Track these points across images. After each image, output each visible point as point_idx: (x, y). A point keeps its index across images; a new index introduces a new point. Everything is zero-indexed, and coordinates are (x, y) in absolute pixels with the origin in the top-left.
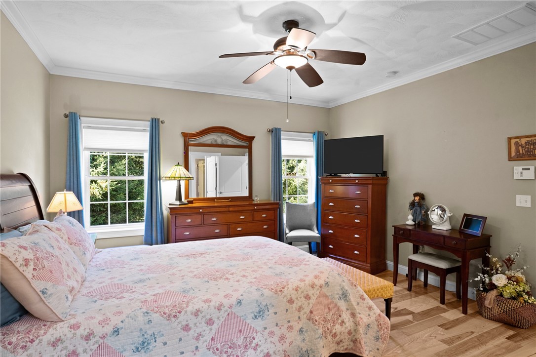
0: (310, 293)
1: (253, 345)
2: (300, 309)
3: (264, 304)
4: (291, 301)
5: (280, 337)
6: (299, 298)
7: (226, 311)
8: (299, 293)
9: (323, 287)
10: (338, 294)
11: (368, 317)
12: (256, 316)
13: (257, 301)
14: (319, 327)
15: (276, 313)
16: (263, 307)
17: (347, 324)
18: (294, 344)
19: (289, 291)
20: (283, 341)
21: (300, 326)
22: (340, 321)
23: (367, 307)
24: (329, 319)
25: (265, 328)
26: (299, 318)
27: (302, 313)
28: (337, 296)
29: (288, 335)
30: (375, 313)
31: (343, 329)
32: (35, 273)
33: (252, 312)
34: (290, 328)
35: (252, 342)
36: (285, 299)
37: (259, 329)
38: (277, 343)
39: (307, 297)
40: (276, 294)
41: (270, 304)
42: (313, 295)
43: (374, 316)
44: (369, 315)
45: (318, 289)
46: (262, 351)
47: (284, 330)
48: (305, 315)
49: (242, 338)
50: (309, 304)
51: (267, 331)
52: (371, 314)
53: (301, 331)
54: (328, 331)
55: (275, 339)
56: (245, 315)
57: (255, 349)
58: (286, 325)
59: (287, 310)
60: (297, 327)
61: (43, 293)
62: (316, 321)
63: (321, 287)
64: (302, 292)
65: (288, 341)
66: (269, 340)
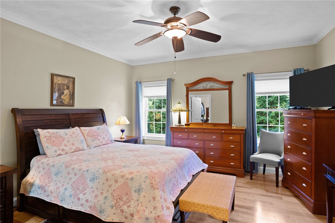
0: (119, 180)
1: (84, 192)
2: (110, 186)
3: (96, 175)
4: (107, 180)
5: (95, 195)
6: (112, 180)
7: (82, 172)
8: (113, 177)
9: (129, 179)
10: (135, 188)
11: (149, 213)
12: (91, 180)
13: (94, 173)
14: (113, 200)
15: (99, 183)
16: (95, 177)
17: (131, 209)
18: (99, 202)
19: (109, 175)
20: (96, 198)
21: (107, 195)
22: (128, 204)
23: (153, 206)
24: (124, 200)
25: (92, 188)
26: (108, 191)
27: (110, 189)
28: (134, 189)
29: (99, 196)
30: (156, 213)
31: (128, 210)
32: (47, 141)
33: (90, 178)
34: (102, 193)
35: (84, 191)
36: (105, 178)
37: (90, 187)
38: (93, 198)
39: (116, 181)
40: (103, 173)
41: (99, 177)
42: (120, 181)
43: (155, 215)
44: (151, 212)
45: (124, 180)
46: (86, 197)
47: (99, 193)
48: (111, 191)
49: (83, 187)
50: (115, 185)
51: (92, 189)
52: (153, 212)
53: (106, 197)
54: (119, 206)
55: (93, 195)
56: (87, 177)
57: (84, 195)
58: (101, 191)
59: (104, 183)
60: (105, 195)
61: (47, 147)
62: (113, 197)
63: (127, 179)
64: (115, 177)
65: (98, 199)
66: (91, 194)
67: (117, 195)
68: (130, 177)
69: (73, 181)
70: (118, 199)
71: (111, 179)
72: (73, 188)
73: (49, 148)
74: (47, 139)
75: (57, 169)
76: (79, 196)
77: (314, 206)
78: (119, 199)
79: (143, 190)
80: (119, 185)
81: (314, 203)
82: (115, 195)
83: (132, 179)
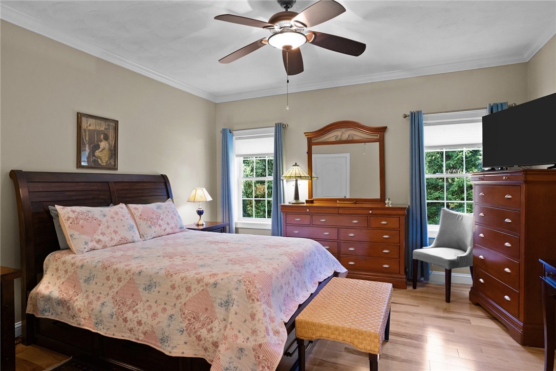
0: (193, 287)
1: (134, 309)
2: (178, 297)
3: (154, 280)
4: (173, 287)
5: (153, 313)
6: (181, 287)
7: (130, 276)
8: (183, 282)
9: (209, 285)
10: (221, 299)
11: (245, 340)
12: (146, 288)
13: (151, 276)
14: (183, 320)
15: (159, 292)
16: (153, 283)
17: (214, 334)
18: (160, 325)
19: (177, 279)
20: (154, 317)
21: (172, 312)
22: (209, 327)
23: (251, 329)
24: (202, 319)
25: (148, 301)
26: (175, 305)
27: (178, 302)
28: (219, 301)
29: (160, 315)
30: (255, 340)
31: (208, 336)
32: (70, 225)
33: (145, 284)
34: (164, 310)
35: (135, 306)
36: (170, 284)
37: (144, 299)
38: (150, 317)
39: (188, 289)
40: (166, 276)
41: (159, 283)
42: (195, 289)
43: (254, 343)
44: (248, 339)
45: (203, 286)
46: (137, 317)
47: (159, 309)
48: (180, 305)
49: (132, 300)
50: (187, 295)
51: (148, 304)
52: (251, 339)
53: (171, 316)
54: (193, 330)
55: (150, 313)
56: (140, 284)
57: (134, 313)
58: (163, 306)
59: (168, 293)
60: (169, 312)
61: (71, 236)
62: (184, 314)
63: (207, 285)
64: (186, 283)
65: (158, 320)
66: (146, 311)
67: (189, 312)
68: (212, 281)
69: (115, 290)
70: (192, 319)
71: (179, 286)
72: (115, 303)
73: (74, 237)
74: (71, 223)
75: (88, 271)
76: (125, 316)
77: (524, 332)
78: (194, 318)
79: (233, 303)
80: (194, 295)
81: (524, 328)
82: (187, 311)
83: (215, 284)
